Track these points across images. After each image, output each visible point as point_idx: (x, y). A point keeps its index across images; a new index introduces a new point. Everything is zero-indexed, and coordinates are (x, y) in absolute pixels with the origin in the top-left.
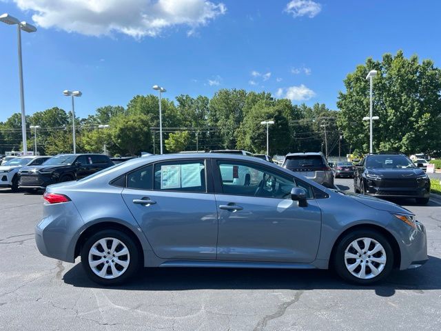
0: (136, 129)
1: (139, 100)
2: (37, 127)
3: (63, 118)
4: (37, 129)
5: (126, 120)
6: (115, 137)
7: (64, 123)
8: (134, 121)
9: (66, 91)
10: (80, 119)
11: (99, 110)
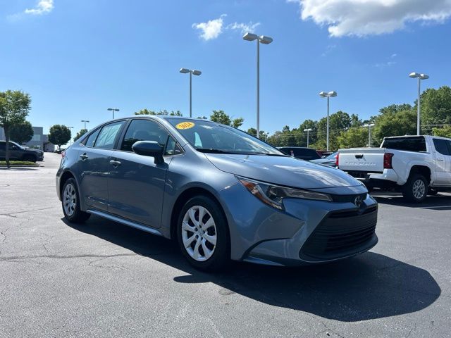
0: (402, 126)
1: (429, 93)
2: (310, 129)
3: (345, 121)
4: (310, 131)
5: (390, 117)
6: (377, 136)
7: (346, 126)
8: (400, 117)
9: (322, 93)
10: (363, 121)
11: (382, 111)
